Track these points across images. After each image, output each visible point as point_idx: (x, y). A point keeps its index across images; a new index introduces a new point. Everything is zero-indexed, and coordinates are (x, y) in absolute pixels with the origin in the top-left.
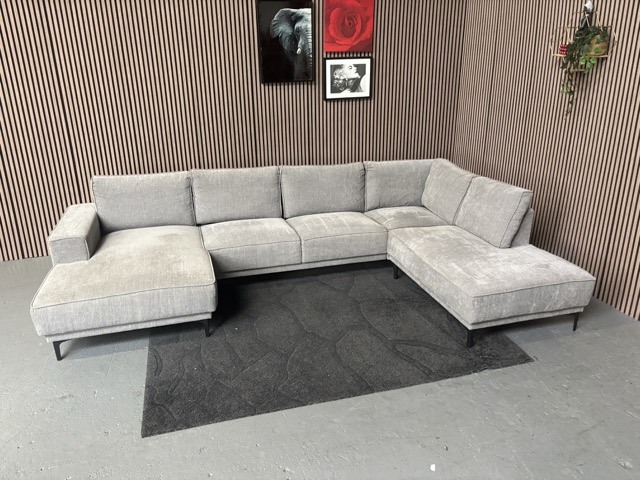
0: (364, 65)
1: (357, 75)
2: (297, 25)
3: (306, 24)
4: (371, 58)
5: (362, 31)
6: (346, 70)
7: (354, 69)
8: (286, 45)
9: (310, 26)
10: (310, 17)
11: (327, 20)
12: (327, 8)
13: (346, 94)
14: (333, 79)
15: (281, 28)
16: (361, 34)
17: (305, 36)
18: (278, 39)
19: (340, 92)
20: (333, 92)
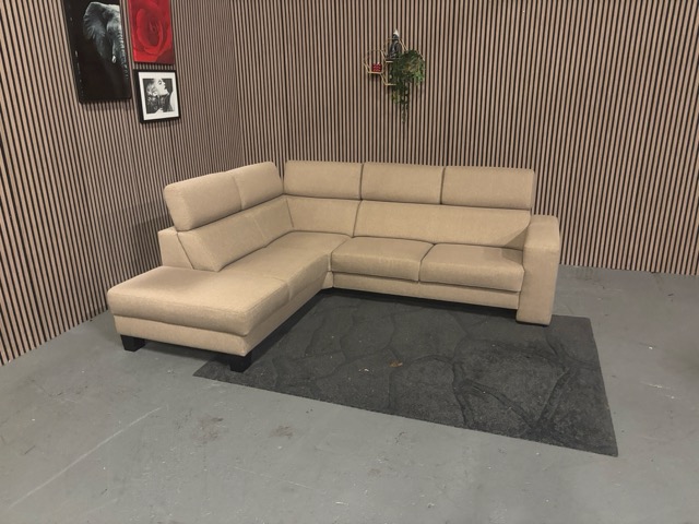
0: (171, 81)
1: (166, 92)
2: (109, 25)
3: (116, 25)
4: (175, 72)
5: (165, 38)
6: (156, 84)
7: (163, 83)
8: (101, 50)
9: (120, 27)
10: (119, 16)
12: (133, 8)
13: (160, 114)
14: (147, 96)
15: (93, 27)
16: (164, 41)
17: (117, 40)
18: (92, 41)
19: (154, 112)
20: (148, 112)
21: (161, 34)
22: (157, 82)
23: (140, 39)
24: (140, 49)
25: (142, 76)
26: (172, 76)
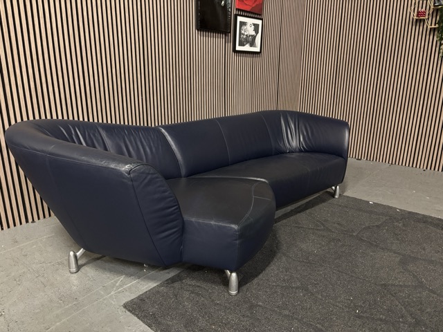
0: (258, 25)
1: (254, 33)
4: (262, 20)
7: (253, 27)
13: (247, 48)
19: (244, 45)
20: (240, 45)
22: (249, 25)
24: (241, 0)
26: (259, 22)
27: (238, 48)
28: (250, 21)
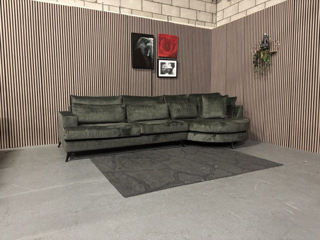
0: (174, 63)
1: (171, 67)
2: (148, 44)
3: (151, 44)
4: (177, 60)
6: (167, 65)
7: (170, 65)
8: (143, 52)
9: (153, 45)
10: (153, 42)
11: (160, 44)
12: (160, 39)
13: (167, 75)
14: (162, 68)
15: (141, 45)
16: (172, 50)
17: (151, 49)
18: (140, 49)
19: (164, 74)
20: (161, 74)
21: (172, 48)
22: (168, 64)
23: (161, 49)
24: (161, 52)
25: (160, 61)
26: (175, 62)
27: (160, 75)
28: (167, 62)
